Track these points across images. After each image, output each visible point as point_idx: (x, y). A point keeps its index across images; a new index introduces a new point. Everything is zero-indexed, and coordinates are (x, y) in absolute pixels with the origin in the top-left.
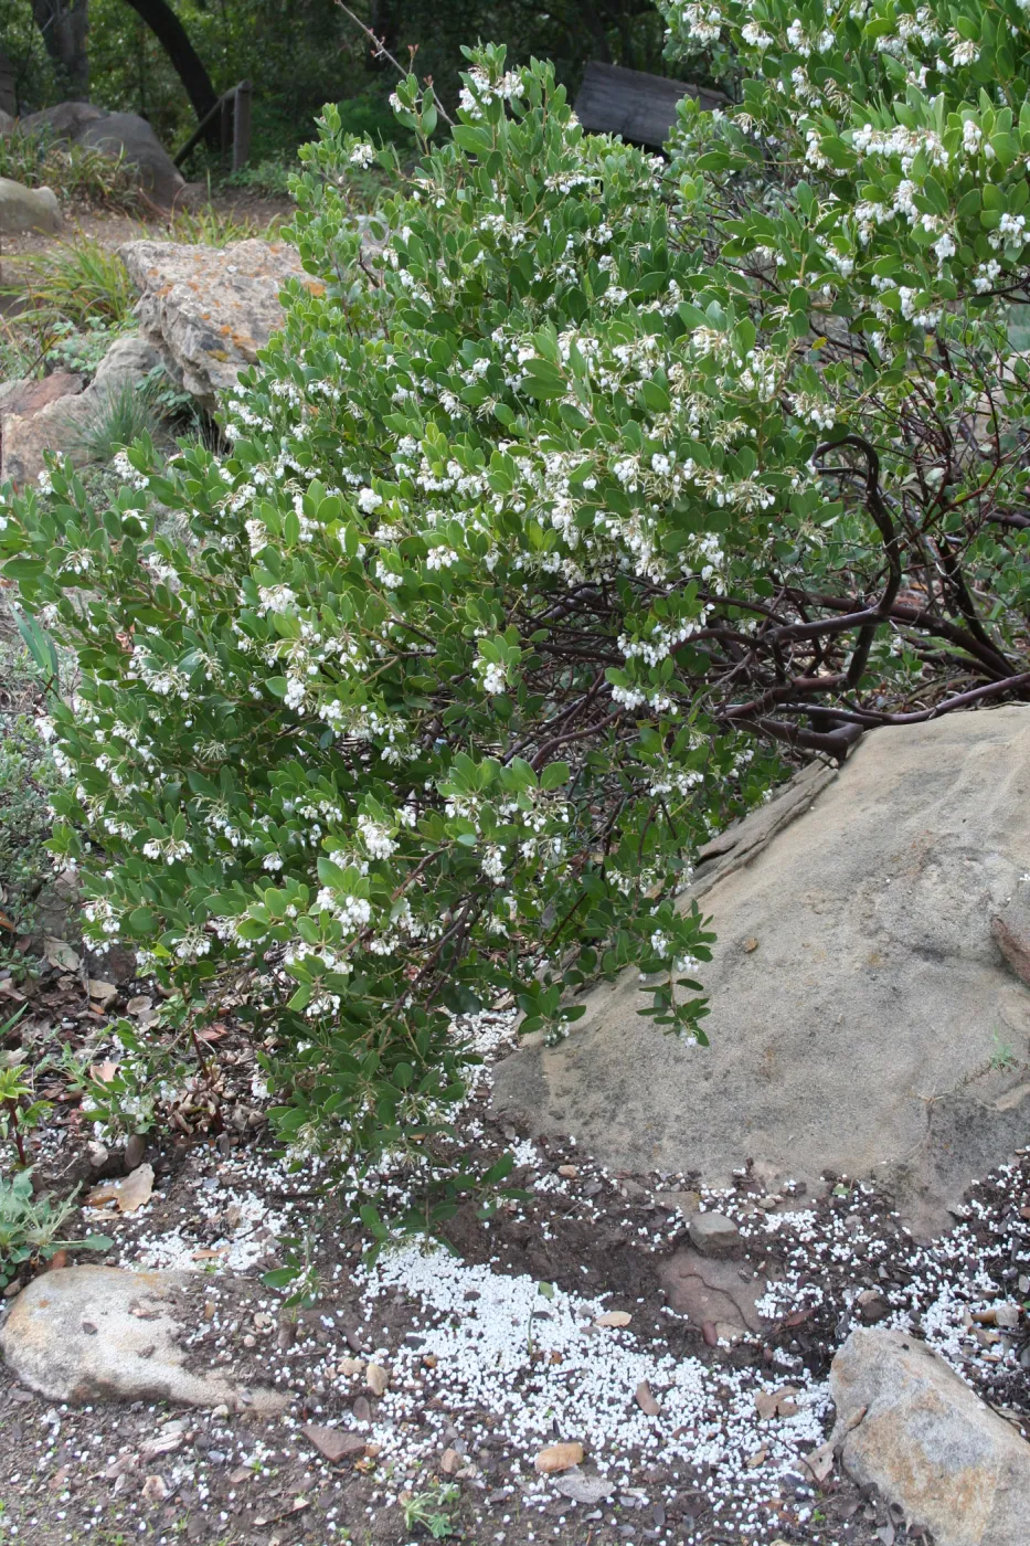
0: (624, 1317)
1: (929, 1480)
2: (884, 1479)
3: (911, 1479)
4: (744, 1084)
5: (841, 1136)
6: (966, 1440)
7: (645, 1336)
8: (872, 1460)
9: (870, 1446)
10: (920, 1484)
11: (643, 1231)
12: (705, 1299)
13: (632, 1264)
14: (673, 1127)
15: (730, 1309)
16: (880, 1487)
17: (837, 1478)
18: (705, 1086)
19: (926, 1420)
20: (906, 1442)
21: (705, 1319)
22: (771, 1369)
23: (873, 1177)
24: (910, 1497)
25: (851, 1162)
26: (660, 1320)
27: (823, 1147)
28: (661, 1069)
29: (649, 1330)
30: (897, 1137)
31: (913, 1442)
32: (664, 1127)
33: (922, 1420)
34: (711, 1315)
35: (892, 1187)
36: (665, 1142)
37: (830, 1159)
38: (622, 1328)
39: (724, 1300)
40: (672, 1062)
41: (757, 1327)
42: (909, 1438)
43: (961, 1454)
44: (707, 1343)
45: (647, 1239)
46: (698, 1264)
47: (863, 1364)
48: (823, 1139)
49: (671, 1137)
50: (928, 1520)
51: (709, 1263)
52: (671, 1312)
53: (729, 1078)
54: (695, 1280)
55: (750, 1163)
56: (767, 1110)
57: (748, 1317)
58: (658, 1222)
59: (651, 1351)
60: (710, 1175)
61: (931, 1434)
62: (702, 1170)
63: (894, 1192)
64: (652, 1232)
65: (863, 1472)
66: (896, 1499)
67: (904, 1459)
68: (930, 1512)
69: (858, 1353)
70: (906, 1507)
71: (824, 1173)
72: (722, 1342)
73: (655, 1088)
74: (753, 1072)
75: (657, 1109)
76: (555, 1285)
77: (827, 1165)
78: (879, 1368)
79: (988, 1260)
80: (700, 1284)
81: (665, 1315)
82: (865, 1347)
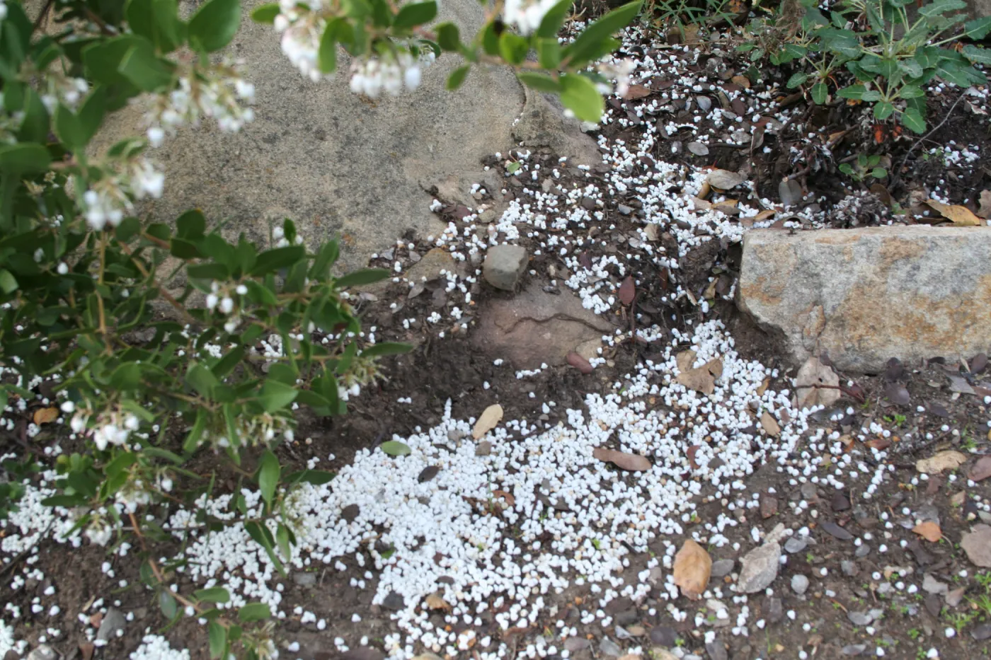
0: (494, 413)
1: (951, 315)
2: (897, 348)
3: (930, 328)
4: (358, 122)
5: (466, 119)
6: (969, 254)
7: (531, 413)
8: (872, 342)
9: (861, 330)
10: (943, 323)
11: (435, 317)
12: (548, 336)
13: (452, 357)
14: (342, 206)
15: (575, 328)
16: (899, 357)
17: (850, 383)
18: (329, 146)
19: (908, 267)
20: (898, 301)
21: (563, 353)
22: (651, 351)
23: (518, 140)
24: (940, 343)
25: (491, 138)
26: (529, 386)
27: (459, 140)
28: (264, 161)
29: (528, 403)
30: (503, 92)
31: (906, 296)
32: (332, 210)
33: (902, 271)
34: (566, 346)
35: (540, 137)
36: (348, 224)
37: (475, 146)
38: (501, 424)
39: (562, 324)
40: (267, 146)
41: (607, 326)
42: (900, 295)
43: (971, 270)
44: (584, 374)
45: (446, 321)
46: (514, 309)
47: (784, 271)
48: (455, 132)
49: (351, 216)
50: (978, 348)
51: (520, 301)
52: (528, 373)
53: (343, 123)
54: (524, 325)
55: (434, 193)
56: (398, 134)
57: (594, 321)
58: (439, 297)
59: (553, 420)
60: (421, 224)
61: (923, 276)
62: (409, 226)
63: (546, 141)
64: (444, 311)
65: (872, 358)
66: (928, 354)
67: (908, 316)
68: (976, 339)
69: (771, 265)
70: (946, 353)
71: (484, 162)
72: (594, 362)
73: (279, 181)
74: (355, 105)
75: (306, 199)
76: (396, 437)
77: (478, 155)
78: (805, 262)
79: (653, 149)
80: (531, 325)
81: (528, 379)
82: (775, 254)
